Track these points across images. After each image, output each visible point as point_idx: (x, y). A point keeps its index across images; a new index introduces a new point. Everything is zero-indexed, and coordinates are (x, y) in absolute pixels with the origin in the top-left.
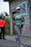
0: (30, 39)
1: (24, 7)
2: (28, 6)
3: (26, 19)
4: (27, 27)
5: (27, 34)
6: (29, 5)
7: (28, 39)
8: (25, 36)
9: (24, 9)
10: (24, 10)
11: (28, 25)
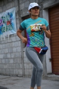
0: (21, 78)
1: (9, 19)
2: (17, 17)
3: (14, 42)
4: (16, 56)
5: (17, 70)
6: (19, 16)
7: (18, 80)
8: (12, 73)
9: (10, 22)
10: (11, 24)
11: (19, 52)
